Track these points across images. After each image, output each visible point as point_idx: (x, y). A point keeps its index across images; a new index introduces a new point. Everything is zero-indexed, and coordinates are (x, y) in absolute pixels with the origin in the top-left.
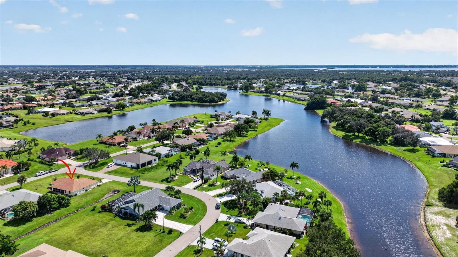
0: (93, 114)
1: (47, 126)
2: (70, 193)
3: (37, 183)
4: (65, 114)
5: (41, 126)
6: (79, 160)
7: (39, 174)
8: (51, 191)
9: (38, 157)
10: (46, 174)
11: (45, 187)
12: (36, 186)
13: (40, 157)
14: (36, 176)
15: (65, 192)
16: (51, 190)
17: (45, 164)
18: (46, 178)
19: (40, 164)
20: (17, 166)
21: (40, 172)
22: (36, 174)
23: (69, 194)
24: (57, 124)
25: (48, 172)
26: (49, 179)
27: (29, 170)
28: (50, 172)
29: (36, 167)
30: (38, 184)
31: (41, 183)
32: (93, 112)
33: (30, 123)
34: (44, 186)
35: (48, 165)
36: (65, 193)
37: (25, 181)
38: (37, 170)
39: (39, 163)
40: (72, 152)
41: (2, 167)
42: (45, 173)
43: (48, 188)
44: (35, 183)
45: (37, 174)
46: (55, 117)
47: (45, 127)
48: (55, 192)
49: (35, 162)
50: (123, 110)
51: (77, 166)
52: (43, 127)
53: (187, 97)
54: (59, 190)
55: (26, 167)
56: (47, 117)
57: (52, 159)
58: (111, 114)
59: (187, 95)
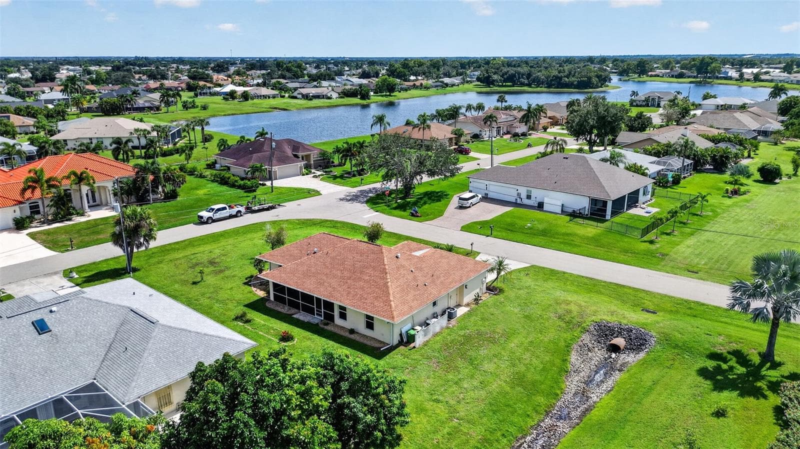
0: (329, 98)
1: (233, 114)
2: (370, 325)
3: (201, 249)
4: (269, 98)
5: (220, 114)
6: (339, 180)
7: (210, 214)
8: (263, 300)
9: (211, 166)
10: (236, 216)
11: (237, 272)
12: (194, 266)
13: (218, 166)
14: (201, 221)
15: (343, 316)
16: (261, 294)
17: (233, 186)
18: (236, 232)
19: (216, 184)
20: (135, 181)
21: (216, 207)
22: (201, 214)
23: (361, 327)
24: (253, 111)
25: (243, 209)
26: (249, 236)
27: (179, 199)
28: (249, 210)
29: (201, 192)
30: (205, 258)
31: (217, 251)
32: (329, 95)
33: (197, 107)
34: (227, 268)
35: (240, 187)
36: (338, 321)
37: (149, 237)
38: (204, 203)
39: (213, 181)
40: (314, 156)
41: (73, 177)
42: (234, 211)
43: (250, 281)
44: (188, 252)
45: (205, 214)
46: (250, 101)
47: (229, 115)
48: (285, 309)
49: (201, 176)
50: (390, 95)
51: (342, 196)
52: (225, 115)
53: (519, 78)
54: (308, 298)
55: (169, 187)
56: (232, 102)
57: (255, 169)
58: (368, 101)
59: (519, 73)
